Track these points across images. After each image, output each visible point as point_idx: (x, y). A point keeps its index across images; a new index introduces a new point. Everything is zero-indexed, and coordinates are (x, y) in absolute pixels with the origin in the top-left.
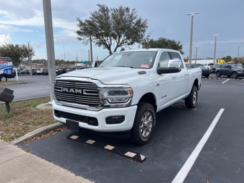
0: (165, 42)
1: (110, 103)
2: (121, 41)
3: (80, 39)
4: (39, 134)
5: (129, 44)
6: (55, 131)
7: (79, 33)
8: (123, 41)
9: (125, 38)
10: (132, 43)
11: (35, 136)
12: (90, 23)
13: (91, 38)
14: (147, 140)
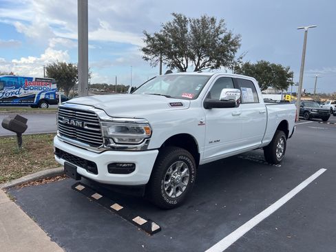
0: (267, 68)
1: (116, 143)
2: (201, 63)
3: (147, 59)
4: (40, 178)
5: (212, 68)
6: (63, 177)
7: (145, 50)
8: (204, 63)
9: (208, 59)
10: (217, 66)
11: (34, 180)
12: (160, 38)
13: (161, 58)
14: (175, 202)
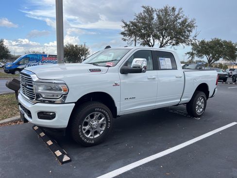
0: (219, 44)
1: (44, 98)
2: (164, 41)
3: (125, 40)
5: (174, 45)
7: (123, 33)
8: (167, 42)
9: (169, 38)
10: (177, 43)
12: (134, 24)
13: (135, 39)
14: (93, 142)
